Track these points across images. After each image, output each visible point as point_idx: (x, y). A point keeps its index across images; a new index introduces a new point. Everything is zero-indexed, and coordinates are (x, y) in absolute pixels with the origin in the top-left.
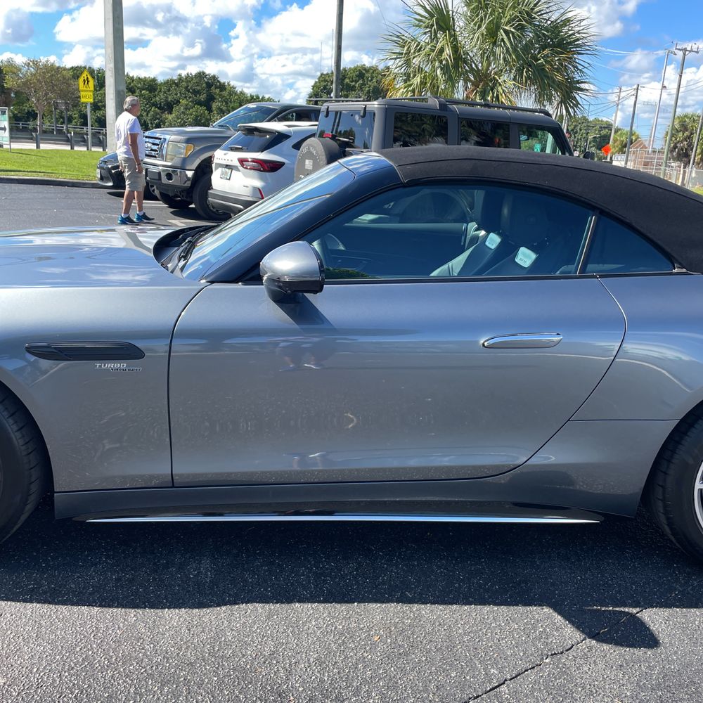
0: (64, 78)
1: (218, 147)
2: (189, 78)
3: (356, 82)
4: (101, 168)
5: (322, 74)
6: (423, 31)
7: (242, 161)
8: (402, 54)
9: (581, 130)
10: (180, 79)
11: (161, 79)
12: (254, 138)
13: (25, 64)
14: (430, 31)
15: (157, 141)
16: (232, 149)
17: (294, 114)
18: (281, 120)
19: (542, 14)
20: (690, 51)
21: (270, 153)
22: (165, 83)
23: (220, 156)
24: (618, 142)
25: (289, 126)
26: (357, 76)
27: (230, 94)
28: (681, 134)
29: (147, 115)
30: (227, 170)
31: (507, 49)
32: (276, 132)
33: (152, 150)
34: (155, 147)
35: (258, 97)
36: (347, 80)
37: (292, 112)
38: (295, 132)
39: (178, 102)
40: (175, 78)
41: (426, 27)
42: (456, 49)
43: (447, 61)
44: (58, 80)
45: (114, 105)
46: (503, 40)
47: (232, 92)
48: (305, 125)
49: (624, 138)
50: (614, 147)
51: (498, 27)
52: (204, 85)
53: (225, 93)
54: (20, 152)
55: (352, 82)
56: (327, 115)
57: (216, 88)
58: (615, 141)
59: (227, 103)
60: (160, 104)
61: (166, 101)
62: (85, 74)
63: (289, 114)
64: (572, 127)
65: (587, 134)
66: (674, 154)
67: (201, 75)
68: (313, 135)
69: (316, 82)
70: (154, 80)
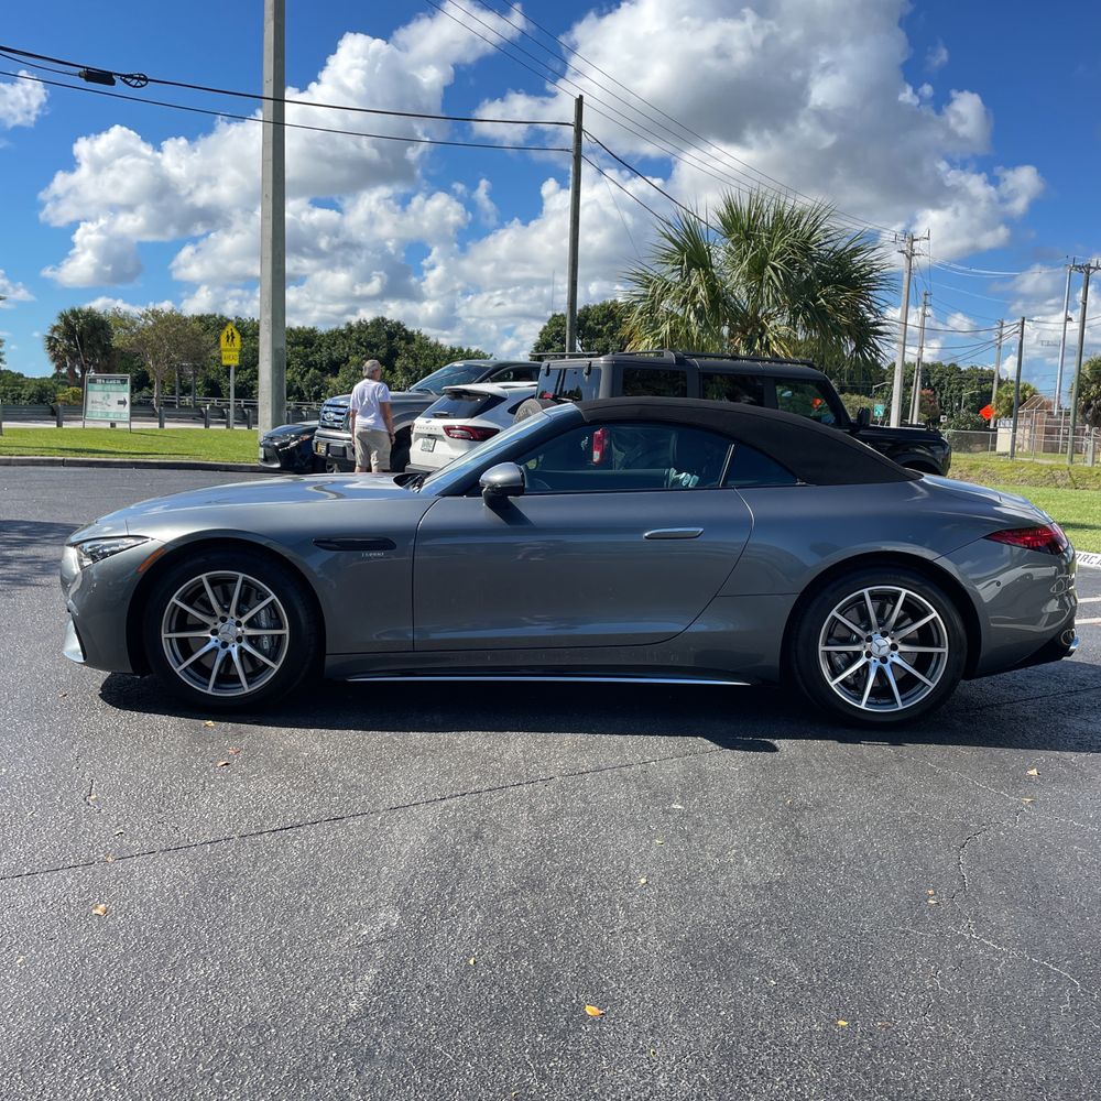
0: (193, 333)
1: (418, 414)
2: (362, 326)
3: (604, 324)
4: (265, 446)
5: (555, 316)
6: (670, 267)
7: (448, 429)
8: (647, 296)
9: (949, 384)
10: (350, 329)
11: (323, 329)
12: (464, 402)
13: (142, 316)
14: (681, 269)
15: (342, 410)
16: (436, 416)
17: (512, 373)
18: (494, 381)
19: (820, 245)
20: (1095, 269)
21: (483, 418)
22: (328, 335)
23: (421, 424)
24: (1003, 402)
25: (504, 388)
26: (604, 316)
27: (421, 347)
28: (1094, 387)
29: (302, 378)
30: (430, 440)
31: (777, 289)
32: (489, 394)
33: (335, 421)
34: (338, 417)
35: (461, 350)
36: (590, 323)
37: (508, 371)
38: (511, 394)
39: (346, 361)
40: (343, 327)
41: (675, 264)
42: (712, 289)
43: (702, 303)
44: (185, 336)
45: (270, 367)
46: (770, 277)
47: (424, 343)
48: (524, 386)
49: (1012, 394)
50: (997, 408)
51: (764, 263)
52: (384, 336)
53: (414, 346)
54: (141, 432)
55: (598, 324)
56: (548, 374)
57: (401, 339)
58: (999, 399)
59: (416, 361)
60: (321, 364)
61: (330, 359)
62: (229, 328)
63: (504, 373)
64: (936, 380)
65: (960, 390)
66: (1088, 415)
67: (379, 323)
68: (532, 397)
69: (545, 328)
70: (313, 331)
